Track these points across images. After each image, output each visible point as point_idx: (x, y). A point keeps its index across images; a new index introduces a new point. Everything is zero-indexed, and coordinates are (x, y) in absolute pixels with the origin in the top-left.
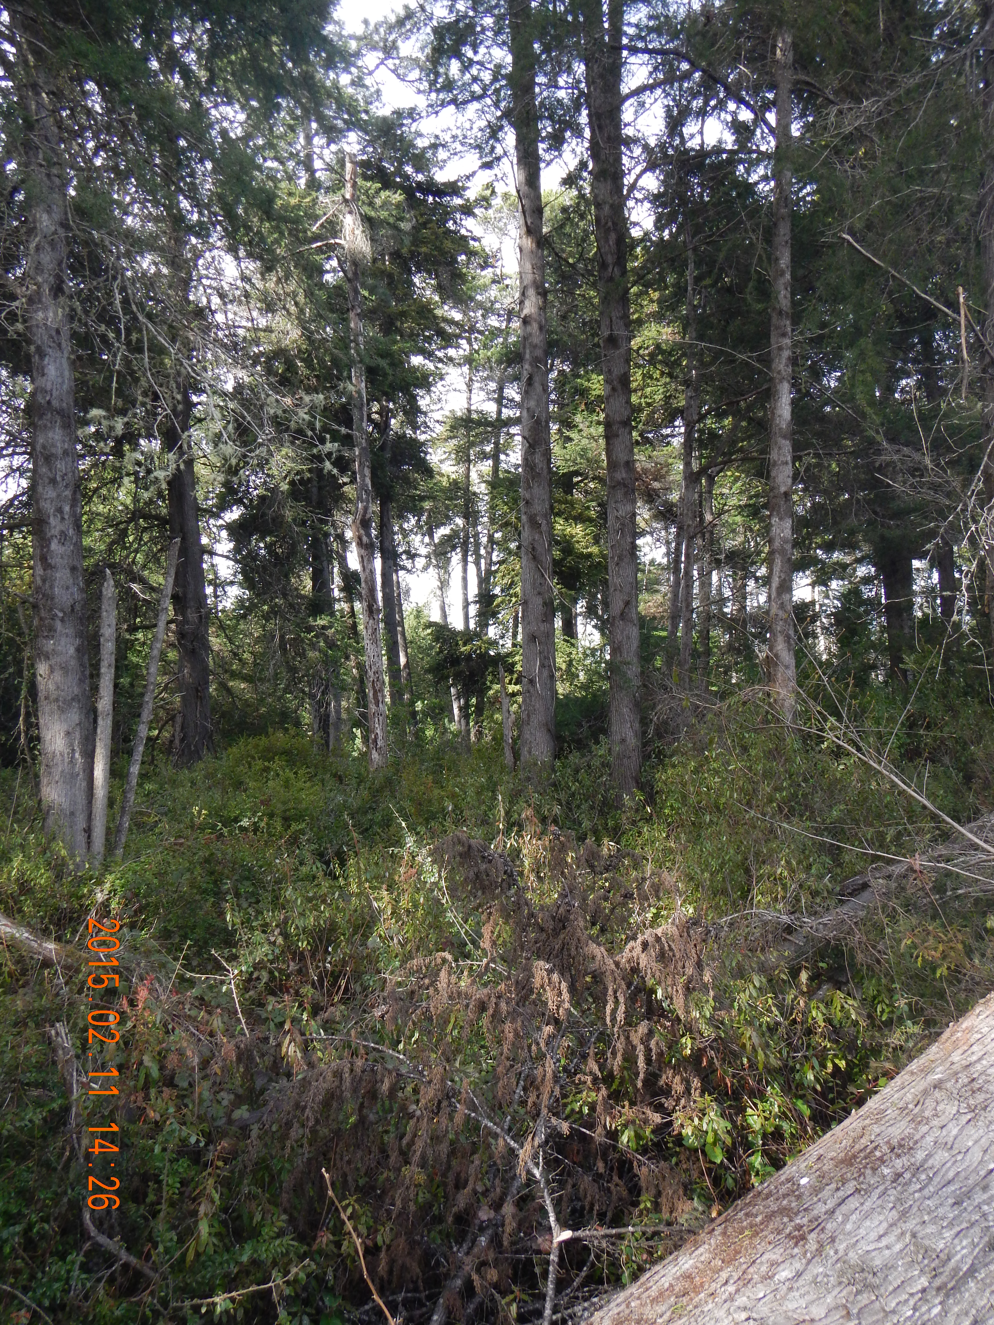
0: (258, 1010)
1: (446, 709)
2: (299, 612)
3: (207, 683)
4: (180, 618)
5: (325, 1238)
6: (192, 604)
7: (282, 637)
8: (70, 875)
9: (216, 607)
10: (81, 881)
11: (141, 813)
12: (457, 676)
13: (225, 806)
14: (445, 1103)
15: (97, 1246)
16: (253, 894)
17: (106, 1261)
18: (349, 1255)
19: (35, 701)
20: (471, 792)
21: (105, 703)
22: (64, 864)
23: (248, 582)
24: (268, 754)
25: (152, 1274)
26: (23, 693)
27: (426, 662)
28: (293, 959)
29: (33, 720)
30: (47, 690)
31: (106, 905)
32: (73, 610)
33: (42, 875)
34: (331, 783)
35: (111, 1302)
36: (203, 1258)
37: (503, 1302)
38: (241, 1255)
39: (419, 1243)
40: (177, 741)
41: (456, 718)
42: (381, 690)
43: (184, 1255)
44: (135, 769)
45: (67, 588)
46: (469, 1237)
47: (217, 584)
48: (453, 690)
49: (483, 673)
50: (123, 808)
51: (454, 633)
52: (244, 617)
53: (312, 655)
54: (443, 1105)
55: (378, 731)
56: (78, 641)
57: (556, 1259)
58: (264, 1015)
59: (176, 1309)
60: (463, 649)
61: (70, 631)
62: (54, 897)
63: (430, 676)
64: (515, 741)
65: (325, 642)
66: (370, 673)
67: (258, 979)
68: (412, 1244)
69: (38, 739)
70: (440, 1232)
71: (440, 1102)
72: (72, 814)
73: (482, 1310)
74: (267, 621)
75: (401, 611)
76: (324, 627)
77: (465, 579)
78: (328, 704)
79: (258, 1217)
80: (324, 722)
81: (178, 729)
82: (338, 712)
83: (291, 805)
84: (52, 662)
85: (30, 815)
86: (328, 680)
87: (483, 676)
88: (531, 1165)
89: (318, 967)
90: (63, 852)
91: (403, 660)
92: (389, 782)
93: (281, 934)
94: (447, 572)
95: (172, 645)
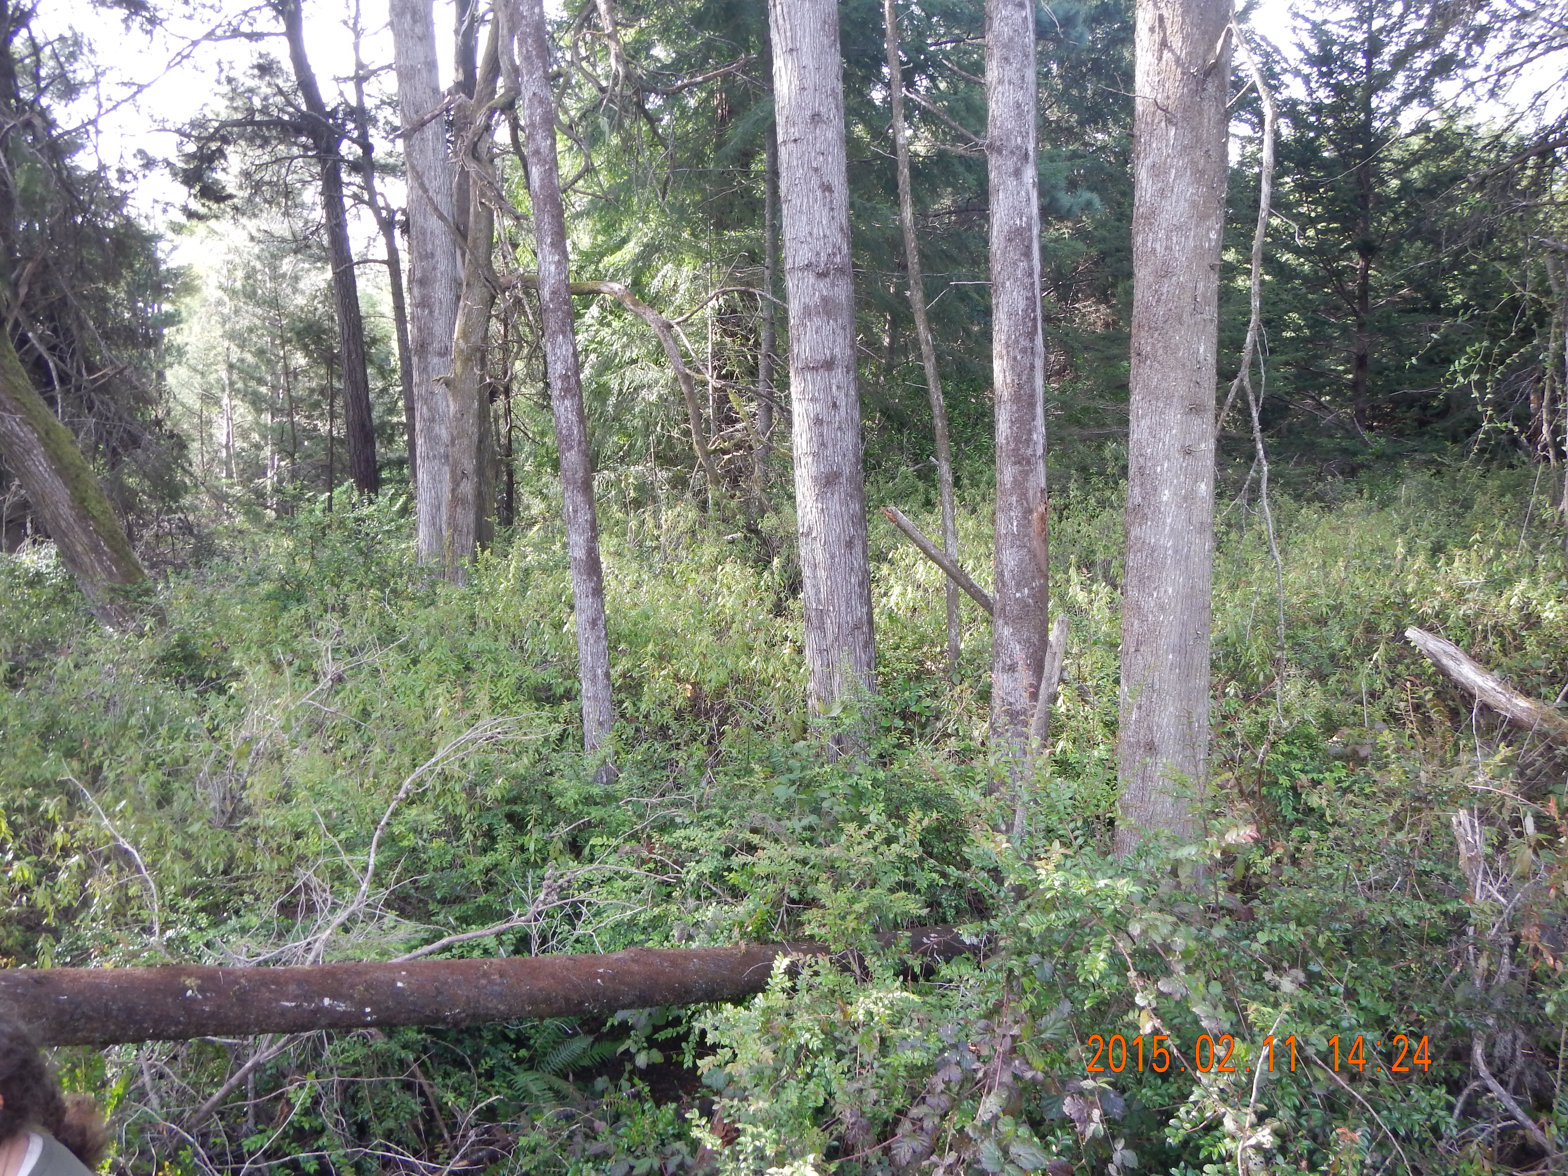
15: (1486, 1089)
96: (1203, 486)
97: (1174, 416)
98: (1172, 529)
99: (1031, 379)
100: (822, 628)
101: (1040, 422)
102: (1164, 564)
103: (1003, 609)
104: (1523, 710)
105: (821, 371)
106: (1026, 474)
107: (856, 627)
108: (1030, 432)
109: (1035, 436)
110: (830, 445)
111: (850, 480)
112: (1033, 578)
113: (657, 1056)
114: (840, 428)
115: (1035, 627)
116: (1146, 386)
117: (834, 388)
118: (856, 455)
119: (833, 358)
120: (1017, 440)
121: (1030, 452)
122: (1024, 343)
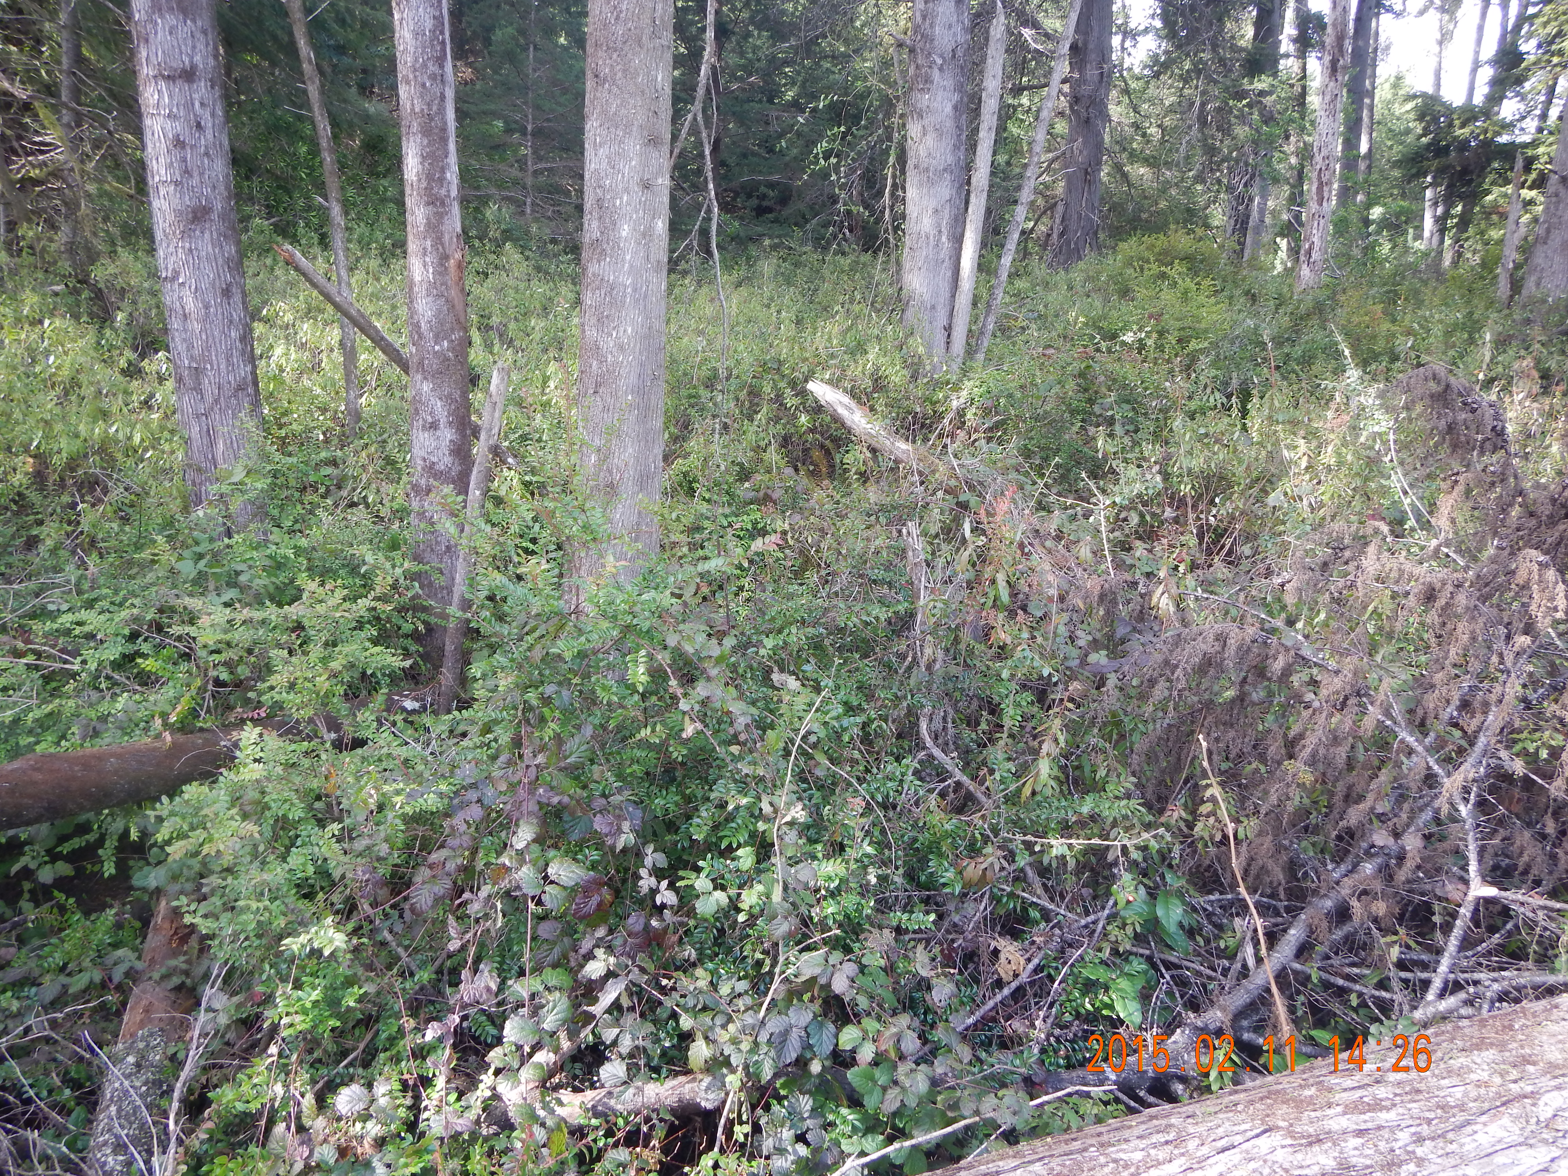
0: (1123, 555)
1: (1415, 218)
2: (1231, 71)
3: (1099, 163)
4: (1076, 75)
5: (1176, 813)
6: (1093, 56)
7: (1203, 105)
8: (925, 376)
9: (1121, 65)
10: (938, 385)
11: (1007, 316)
12: (1439, 173)
13: (1104, 317)
14: (1352, 701)
15: (931, 757)
16: (1132, 421)
17: (938, 775)
18: (1202, 838)
19: (903, 172)
20: (1437, 330)
21: (981, 176)
22: (920, 363)
23: (1170, 31)
24: (1166, 257)
25: (983, 799)
26: (891, 160)
27: (1397, 152)
28: (1171, 505)
29: (900, 193)
30: (918, 156)
31: (961, 413)
32: (954, 56)
33: (897, 372)
34: (1241, 301)
35: (943, 815)
36: (1038, 798)
37: (1382, 940)
38: (1081, 805)
39: (1286, 849)
40: (1055, 236)
41: (1427, 234)
42: (1329, 183)
43: (1019, 790)
44: (1007, 261)
45: (950, 26)
46: (1350, 858)
47: (1129, 34)
48: (1429, 193)
49: (1483, 168)
50: (989, 306)
51: (1449, 111)
52: (1157, 75)
53: (1241, 131)
54: (1349, 702)
55: (1315, 239)
56: (956, 97)
57: (1469, 915)
58: (1129, 561)
59: (1005, 840)
60: (1458, 132)
61: (949, 83)
62: (908, 398)
63: (1396, 173)
64: (1518, 267)
65: (1261, 114)
66: (1318, 158)
67: (1125, 520)
68: (1279, 848)
69: (904, 217)
70: (1314, 845)
71: (1346, 698)
72: (933, 307)
73: (1353, 942)
74: (1186, 82)
75: (1374, 76)
76: (1262, 93)
77: (1481, 28)
78: (1251, 199)
79: (1102, 773)
80: (1241, 223)
81: (1058, 221)
82: (1262, 211)
83: (1188, 322)
84: (926, 122)
85: (888, 305)
86: (1255, 167)
87: (1482, 175)
88: (1457, 799)
89: (1198, 518)
90: (921, 350)
91: (1364, 148)
92: (1319, 309)
93: (1160, 472)
94: (1453, 19)
95: (1061, 114)
96: (660, 224)
97: (634, 146)
98: (631, 266)
99: (442, 110)
100: (198, 389)
101: (453, 159)
102: (623, 303)
103: (421, 363)
104: (904, 452)
105: (179, 82)
106: (440, 216)
107: (240, 388)
108: (443, 171)
109: (448, 175)
110: (195, 174)
111: (223, 217)
112: (452, 330)
113: (64, 869)
114: (207, 154)
115: (455, 382)
116: (604, 112)
117: (197, 105)
118: (227, 188)
119: (194, 67)
120: (430, 177)
121: (443, 192)
122: (432, 68)
